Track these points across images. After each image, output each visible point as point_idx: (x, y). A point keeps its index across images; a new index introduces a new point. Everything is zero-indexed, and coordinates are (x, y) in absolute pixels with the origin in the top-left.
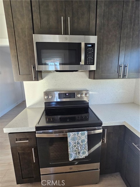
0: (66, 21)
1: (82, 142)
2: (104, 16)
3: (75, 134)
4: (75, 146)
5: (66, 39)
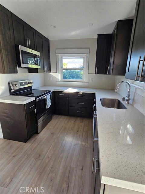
2: (38, 43)
5: (31, 51)
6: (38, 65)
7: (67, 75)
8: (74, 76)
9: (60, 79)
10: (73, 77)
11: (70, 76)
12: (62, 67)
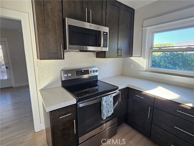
0: (89, 12)
1: (110, 103)
2: (110, 14)
3: (107, 97)
4: (106, 107)
5: (91, 26)
6: (102, 46)
7: (163, 62)
8: (177, 62)
9: (145, 67)
10: (175, 65)
11: (169, 63)
12: (152, 48)
